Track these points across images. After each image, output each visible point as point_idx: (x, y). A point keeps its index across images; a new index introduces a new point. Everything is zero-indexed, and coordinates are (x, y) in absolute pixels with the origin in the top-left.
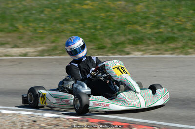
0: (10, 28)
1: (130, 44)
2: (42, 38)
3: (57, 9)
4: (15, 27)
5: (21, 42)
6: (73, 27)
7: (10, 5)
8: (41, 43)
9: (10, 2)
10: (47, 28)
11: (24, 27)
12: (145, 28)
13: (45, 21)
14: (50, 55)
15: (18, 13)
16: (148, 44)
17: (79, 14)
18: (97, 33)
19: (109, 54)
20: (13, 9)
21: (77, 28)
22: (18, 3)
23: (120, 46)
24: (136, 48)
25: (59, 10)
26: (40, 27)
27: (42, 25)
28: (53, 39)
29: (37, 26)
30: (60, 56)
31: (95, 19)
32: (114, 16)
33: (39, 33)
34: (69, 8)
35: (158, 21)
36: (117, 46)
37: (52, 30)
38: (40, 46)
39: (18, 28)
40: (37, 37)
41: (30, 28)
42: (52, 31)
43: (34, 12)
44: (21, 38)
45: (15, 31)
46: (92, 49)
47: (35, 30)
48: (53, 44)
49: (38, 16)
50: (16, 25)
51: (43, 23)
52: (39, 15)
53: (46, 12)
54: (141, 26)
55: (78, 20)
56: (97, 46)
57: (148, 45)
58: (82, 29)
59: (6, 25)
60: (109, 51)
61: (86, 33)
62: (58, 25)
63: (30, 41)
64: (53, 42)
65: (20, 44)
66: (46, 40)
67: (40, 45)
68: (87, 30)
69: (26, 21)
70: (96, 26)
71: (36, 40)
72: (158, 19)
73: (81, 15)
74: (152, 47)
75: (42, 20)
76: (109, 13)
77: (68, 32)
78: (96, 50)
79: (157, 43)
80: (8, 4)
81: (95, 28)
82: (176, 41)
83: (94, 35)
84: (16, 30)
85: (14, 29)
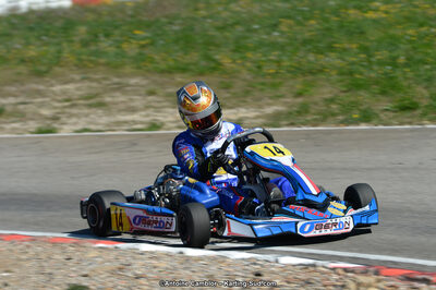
0: (203, 63)
2: (274, 86)
3: (308, 19)
4: (214, 61)
5: (228, 95)
6: (344, 60)
7: (203, 13)
9: (201, 5)
10: (286, 63)
11: (234, 62)
14: (292, 124)
15: (221, 29)
17: (357, 32)
18: (398, 73)
20: (209, 20)
22: (220, 8)
25: (312, 22)
26: (270, 60)
27: (274, 56)
28: (298, 87)
29: (263, 59)
31: (393, 42)
33: (270, 74)
38: (269, 105)
39: (220, 64)
40: (263, 84)
41: (249, 64)
43: (256, 27)
44: (227, 87)
45: (214, 69)
47: (259, 67)
48: (300, 100)
49: (265, 37)
50: (217, 57)
52: (268, 34)
53: (284, 28)
55: (354, 46)
56: (397, 104)
58: (363, 66)
59: (194, 57)
60: (424, 115)
61: (373, 75)
62: (311, 57)
63: (247, 93)
64: (299, 95)
65: (226, 98)
66: (283, 90)
67: (270, 101)
68: (376, 68)
69: (239, 48)
70: (395, 58)
71: (262, 90)
73: (362, 33)
75: (274, 45)
76: (424, 29)
77: (334, 73)
78: (396, 112)
80: (197, 9)
81: (393, 62)
83: (392, 78)
84: (216, 67)
85: (213, 65)
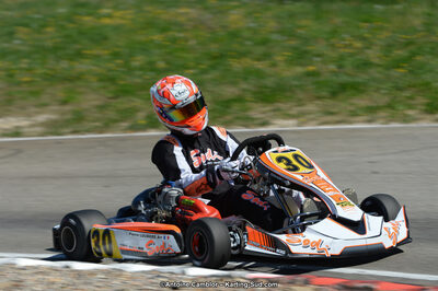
1: (256, 102)
8: (36, 106)
12: (274, 65)
13: (28, 55)
16: (300, 100)
21: (110, 70)
23: (236, 107)
24: (274, 110)
30: (101, 133)
32: (186, 40)
34: (71, 26)
35: (295, 49)
36: (228, 107)
37: (53, 76)
42: (52, 78)
51: (26, 61)
54: (259, 60)
57: (300, 103)
72: (293, 43)
74: (310, 107)
79: (319, 98)
82: (362, 92)
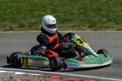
19: (29, 30)
46: (16, 27)
